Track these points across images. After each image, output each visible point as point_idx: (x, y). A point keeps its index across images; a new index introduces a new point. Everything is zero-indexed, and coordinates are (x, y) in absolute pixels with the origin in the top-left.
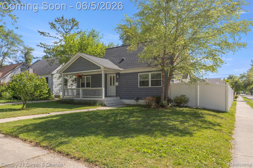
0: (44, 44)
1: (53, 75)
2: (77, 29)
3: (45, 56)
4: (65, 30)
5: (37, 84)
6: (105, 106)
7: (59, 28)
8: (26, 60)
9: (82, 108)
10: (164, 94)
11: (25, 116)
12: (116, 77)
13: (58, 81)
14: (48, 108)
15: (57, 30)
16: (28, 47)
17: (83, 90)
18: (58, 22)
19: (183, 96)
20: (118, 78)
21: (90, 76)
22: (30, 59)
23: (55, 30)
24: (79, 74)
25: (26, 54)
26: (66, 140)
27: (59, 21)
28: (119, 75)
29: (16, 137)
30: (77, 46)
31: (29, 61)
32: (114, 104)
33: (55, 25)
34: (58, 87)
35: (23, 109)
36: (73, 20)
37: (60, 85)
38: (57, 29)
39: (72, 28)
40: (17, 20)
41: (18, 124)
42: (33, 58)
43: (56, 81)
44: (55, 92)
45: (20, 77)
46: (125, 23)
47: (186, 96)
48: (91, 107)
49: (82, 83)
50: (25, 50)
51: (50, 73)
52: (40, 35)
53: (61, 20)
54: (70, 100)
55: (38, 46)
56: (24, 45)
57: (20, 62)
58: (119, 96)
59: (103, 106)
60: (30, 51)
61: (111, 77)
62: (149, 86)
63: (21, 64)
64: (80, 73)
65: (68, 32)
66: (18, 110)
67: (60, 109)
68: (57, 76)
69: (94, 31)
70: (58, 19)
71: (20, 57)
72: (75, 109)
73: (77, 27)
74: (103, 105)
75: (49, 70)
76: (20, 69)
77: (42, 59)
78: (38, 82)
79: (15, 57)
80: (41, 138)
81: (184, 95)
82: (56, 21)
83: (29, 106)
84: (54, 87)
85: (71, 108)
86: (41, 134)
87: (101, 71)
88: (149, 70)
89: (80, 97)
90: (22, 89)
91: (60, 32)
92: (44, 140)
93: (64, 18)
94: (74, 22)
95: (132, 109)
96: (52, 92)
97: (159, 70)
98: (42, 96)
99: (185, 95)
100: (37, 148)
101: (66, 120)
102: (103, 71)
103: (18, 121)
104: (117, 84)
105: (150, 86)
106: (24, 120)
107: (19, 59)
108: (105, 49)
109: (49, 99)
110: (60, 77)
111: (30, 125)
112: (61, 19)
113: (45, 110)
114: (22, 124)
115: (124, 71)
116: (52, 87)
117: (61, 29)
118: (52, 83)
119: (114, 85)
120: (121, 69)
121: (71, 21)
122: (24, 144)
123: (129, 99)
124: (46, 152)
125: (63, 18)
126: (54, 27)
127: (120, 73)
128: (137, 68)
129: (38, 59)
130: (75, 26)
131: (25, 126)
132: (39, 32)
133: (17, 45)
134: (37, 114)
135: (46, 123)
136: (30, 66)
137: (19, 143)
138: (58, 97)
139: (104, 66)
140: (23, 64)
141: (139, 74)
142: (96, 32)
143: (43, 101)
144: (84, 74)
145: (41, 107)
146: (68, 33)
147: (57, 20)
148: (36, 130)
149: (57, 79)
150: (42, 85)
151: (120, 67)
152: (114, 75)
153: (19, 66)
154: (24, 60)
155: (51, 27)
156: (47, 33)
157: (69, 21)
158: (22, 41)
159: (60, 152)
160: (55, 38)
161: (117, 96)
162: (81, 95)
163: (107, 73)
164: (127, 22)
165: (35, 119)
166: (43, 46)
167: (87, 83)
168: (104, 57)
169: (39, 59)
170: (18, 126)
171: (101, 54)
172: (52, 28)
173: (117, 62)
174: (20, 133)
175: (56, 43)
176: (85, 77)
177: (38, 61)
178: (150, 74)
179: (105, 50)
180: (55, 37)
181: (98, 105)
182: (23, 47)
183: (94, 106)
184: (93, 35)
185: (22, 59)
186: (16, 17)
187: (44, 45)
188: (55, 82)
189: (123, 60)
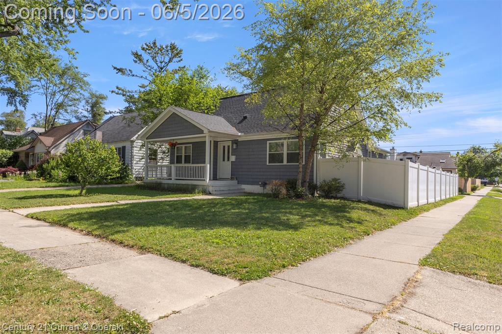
0: (122, 88)
1: (133, 142)
2: (179, 61)
3: (128, 107)
4: (159, 64)
5: (102, 157)
6: (210, 194)
7: (147, 61)
8: (94, 116)
9: (171, 196)
10: (301, 176)
11: (82, 203)
12: (232, 146)
13: (140, 152)
14: (119, 194)
15: (144, 64)
16: (98, 94)
17: (177, 169)
18: (147, 51)
19: (335, 180)
20: (234, 148)
21: (191, 145)
22: (99, 115)
23: (141, 65)
24: (172, 141)
25: (94, 106)
26: (125, 229)
27: (150, 50)
28: (236, 143)
29: (65, 225)
30: (171, 94)
31: (99, 117)
32: (225, 192)
33: (141, 55)
34: (141, 162)
35: (80, 195)
36: (173, 47)
37: (143, 159)
38: (145, 62)
39: (170, 61)
40: (77, 56)
41: (69, 212)
42: (104, 112)
43: (137, 152)
44: (136, 170)
45: (77, 146)
46: (239, 61)
47: (339, 181)
48: (185, 195)
49: (177, 156)
50: (92, 99)
51: (128, 139)
52: (117, 73)
53: (152, 47)
54: (156, 183)
55: (112, 92)
56: (90, 90)
57: (84, 119)
58: (236, 178)
59: (206, 195)
60: (101, 100)
61: (224, 147)
62: (283, 162)
63: (84, 123)
64: (174, 140)
65: (164, 67)
66: (73, 196)
67: (136, 197)
68: (138, 144)
69: (201, 69)
70: (147, 45)
71: (84, 111)
72: (159, 197)
73: (179, 59)
74: (205, 192)
75: (128, 134)
76: (82, 131)
77: (119, 114)
78: (104, 154)
79: (76, 112)
80: (95, 227)
81: (337, 178)
82: (143, 49)
83: (90, 192)
84: (135, 162)
85: (152, 196)
86: (95, 223)
87: (205, 137)
88: (278, 137)
89: (171, 179)
90: (80, 164)
91: (149, 68)
92: (98, 229)
93: (158, 44)
94: (174, 50)
95: (246, 199)
96: (132, 171)
97: (294, 136)
98: (111, 175)
99: (340, 179)
100: (87, 236)
101: (136, 209)
102: (207, 138)
103: (70, 209)
104: (233, 158)
105: (285, 162)
106: (78, 209)
107: (82, 114)
108: (220, 99)
109: (126, 182)
110: (143, 146)
111: (85, 213)
112: (152, 45)
113: (112, 197)
114: (75, 212)
115: (246, 137)
116: (132, 163)
117: (151, 63)
118: (132, 155)
119: (228, 160)
120: (240, 134)
121: (169, 48)
122: (73, 232)
123: (252, 185)
124: (97, 240)
125: (154, 43)
126: (140, 60)
127: (239, 140)
128: (266, 133)
129: (111, 115)
130: (175, 56)
131: (78, 214)
132: (115, 68)
133: (79, 90)
134: (100, 202)
135: (107, 212)
136: (99, 126)
137: (67, 232)
138: (141, 180)
139: (209, 128)
140: (88, 123)
141: (268, 142)
142: (204, 70)
143: (116, 186)
144: (179, 142)
145: (107, 193)
146: (164, 69)
147: (145, 46)
148: (91, 219)
149: (139, 149)
150: (110, 159)
151: (239, 130)
152: (229, 144)
153: (81, 126)
154: (90, 116)
155: (135, 59)
156: (128, 70)
157: (165, 48)
158: (87, 83)
159: (113, 241)
160: (141, 79)
161: (232, 179)
162: (173, 176)
163: (219, 140)
164: (243, 59)
165: (94, 207)
166: (120, 92)
167: (185, 156)
168: (217, 114)
169: (113, 114)
170: (69, 214)
171: (212, 107)
172: (136, 62)
173: (235, 121)
174: (70, 222)
175: (143, 86)
176: (183, 146)
177: (111, 118)
178: (285, 142)
179: (219, 101)
180: (141, 77)
181: (198, 193)
182: (89, 93)
183: (191, 193)
184: (201, 74)
185: (86, 114)
186: (74, 52)
187: (122, 90)
188: (136, 154)
189: (245, 118)
